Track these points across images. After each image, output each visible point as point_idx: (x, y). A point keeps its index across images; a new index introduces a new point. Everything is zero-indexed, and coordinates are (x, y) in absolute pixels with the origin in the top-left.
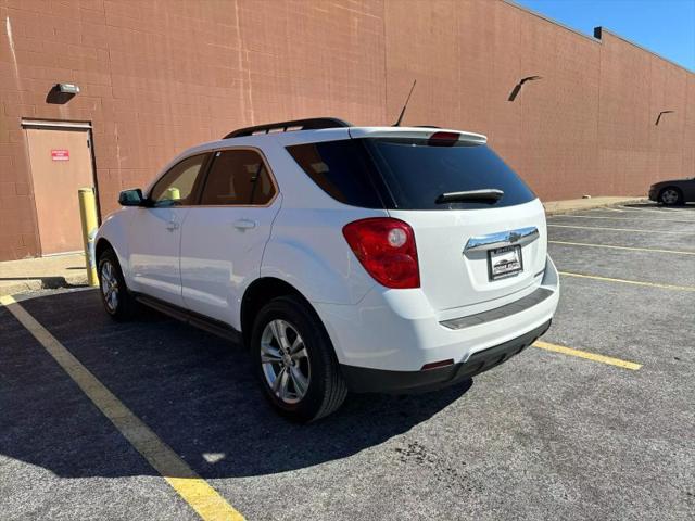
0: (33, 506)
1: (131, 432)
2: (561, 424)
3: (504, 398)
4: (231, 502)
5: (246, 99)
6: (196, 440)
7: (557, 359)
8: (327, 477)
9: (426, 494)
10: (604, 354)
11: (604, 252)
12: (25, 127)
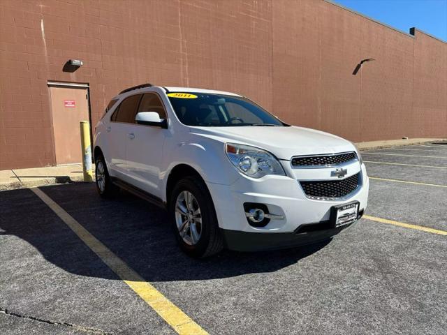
0: (47, 298)
1: (108, 260)
2: (394, 265)
3: (354, 249)
4: (172, 301)
5: (184, 72)
6: (149, 266)
7: (389, 227)
8: (235, 289)
9: (303, 301)
10: (422, 226)
11: (418, 169)
12: (49, 86)
